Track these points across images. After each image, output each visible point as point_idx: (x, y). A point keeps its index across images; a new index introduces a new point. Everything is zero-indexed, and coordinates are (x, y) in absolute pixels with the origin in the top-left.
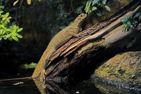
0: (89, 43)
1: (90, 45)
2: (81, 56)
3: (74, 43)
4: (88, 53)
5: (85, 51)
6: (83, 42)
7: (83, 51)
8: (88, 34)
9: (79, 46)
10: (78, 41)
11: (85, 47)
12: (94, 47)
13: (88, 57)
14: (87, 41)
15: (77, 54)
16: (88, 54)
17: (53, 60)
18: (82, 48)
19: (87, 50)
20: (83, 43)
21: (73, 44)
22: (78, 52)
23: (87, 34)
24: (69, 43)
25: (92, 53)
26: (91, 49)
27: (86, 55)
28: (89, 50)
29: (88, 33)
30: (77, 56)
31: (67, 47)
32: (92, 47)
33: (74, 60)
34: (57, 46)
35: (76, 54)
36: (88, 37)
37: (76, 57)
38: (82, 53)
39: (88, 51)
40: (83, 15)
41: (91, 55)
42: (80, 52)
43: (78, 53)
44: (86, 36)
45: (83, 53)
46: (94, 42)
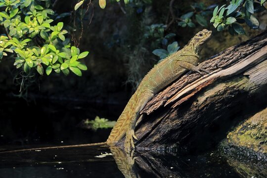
0: (218, 83)
1: (221, 87)
2: (203, 108)
3: (190, 83)
4: (216, 101)
5: (211, 97)
6: (208, 81)
7: (207, 98)
8: (217, 67)
9: (200, 89)
10: (198, 78)
11: (211, 90)
12: (229, 91)
13: (216, 108)
14: (215, 79)
15: (197, 104)
16: (217, 104)
17: (151, 114)
18: (206, 91)
19: (215, 96)
20: (209, 84)
21: (189, 85)
22: (199, 99)
23: (215, 67)
24: (180, 83)
25: (224, 102)
26: (222, 95)
27: (213, 104)
28: (218, 96)
29: (216, 65)
30: (196, 107)
31: (177, 90)
32: (225, 91)
33: (191, 114)
34: (157, 87)
35: (195, 104)
36: (216, 72)
37: (195, 109)
38: (206, 101)
39: (217, 98)
40: (204, 33)
41: (221, 106)
42: (201, 99)
43: (198, 101)
44: (214, 70)
45: (208, 102)
46: (228, 82)
